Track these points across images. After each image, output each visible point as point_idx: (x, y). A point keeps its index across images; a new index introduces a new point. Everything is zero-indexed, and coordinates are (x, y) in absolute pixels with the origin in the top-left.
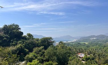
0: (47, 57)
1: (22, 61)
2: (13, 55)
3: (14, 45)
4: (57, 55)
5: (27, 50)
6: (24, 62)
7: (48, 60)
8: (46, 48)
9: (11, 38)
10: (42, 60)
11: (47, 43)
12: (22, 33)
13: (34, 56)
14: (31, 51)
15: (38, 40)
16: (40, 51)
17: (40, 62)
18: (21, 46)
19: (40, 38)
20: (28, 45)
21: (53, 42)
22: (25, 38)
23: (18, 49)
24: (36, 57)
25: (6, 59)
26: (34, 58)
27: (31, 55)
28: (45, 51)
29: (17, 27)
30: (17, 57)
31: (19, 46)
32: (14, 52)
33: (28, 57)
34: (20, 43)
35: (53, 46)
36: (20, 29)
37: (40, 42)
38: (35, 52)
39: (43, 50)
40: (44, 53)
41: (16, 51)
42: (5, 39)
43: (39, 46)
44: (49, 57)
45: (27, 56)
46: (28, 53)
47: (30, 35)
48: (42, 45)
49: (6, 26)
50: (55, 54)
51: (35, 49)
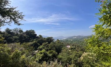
0: (50, 48)
1: (36, 50)
2: (31, 47)
3: (32, 41)
4: (55, 47)
5: (39, 44)
6: (37, 51)
7: (50, 50)
8: (49, 43)
9: (30, 38)
10: (47, 49)
11: (50, 40)
12: (36, 35)
13: (43, 47)
14: (41, 44)
15: (45, 38)
16: (46, 45)
17: (46, 51)
19: (46, 38)
20: (40, 41)
21: (53, 40)
22: (38, 37)
23: (34, 44)
24: (44, 48)
25: (28, 49)
26: (43, 48)
27: (41, 47)
28: (49, 45)
29: (33, 32)
30: (33, 48)
31: (34, 42)
32: (32, 45)
33: (39, 48)
34: (35, 40)
35: (53, 42)
36: (35, 32)
37: (46, 39)
38: (44, 45)
39: (48, 44)
40: (48, 45)
41: (33, 44)
42: (27, 38)
43: (45, 42)
44: (51, 48)
45: (39, 47)
46: (39, 46)
47: (40, 36)
48: (47, 42)
49: (27, 31)
51: (43, 44)
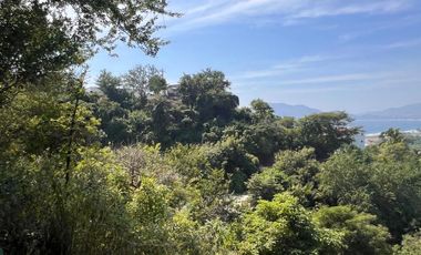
0: (326, 188)
1: (241, 191)
2: (215, 172)
3: (214, 140)
5: (255, 159)
6: (245, 198)
7: (331, 201)
8: (322, 154)
9: (202, 118)
10: (309, 196)
12: (235, 100)
13: (279, 179)
14: (267, 160)
15: (289, 124)
16: (300, 164)
18: (232, 145)
20: (257, 139)
21: (355, 131)
22: (244, 117)
23: (226, 153)
24: (286, 186)
25: (195, 182)
26: (280, 187)
27: (266, 176)
28: (321, 167)
29: (218, 81)
30: (226, 177)
31: (227, 142)
32: (215, 162)
33: (257, 183)
34: (231, 133)
35: (353, 147)
36: (227, 84)
37: (297, 129)
38: (283, 168)
39: (313, 163)
40: (314, 171)
41: (220, 159)
42: (187, 119)
43: (294, 147)
44: (337, 189)
45: (255, 177)
46: (255, 169)
47: (261, 107)
48: (308, 144)
49: (188, 77)
50: (362, 180)
51: (283, 157)
